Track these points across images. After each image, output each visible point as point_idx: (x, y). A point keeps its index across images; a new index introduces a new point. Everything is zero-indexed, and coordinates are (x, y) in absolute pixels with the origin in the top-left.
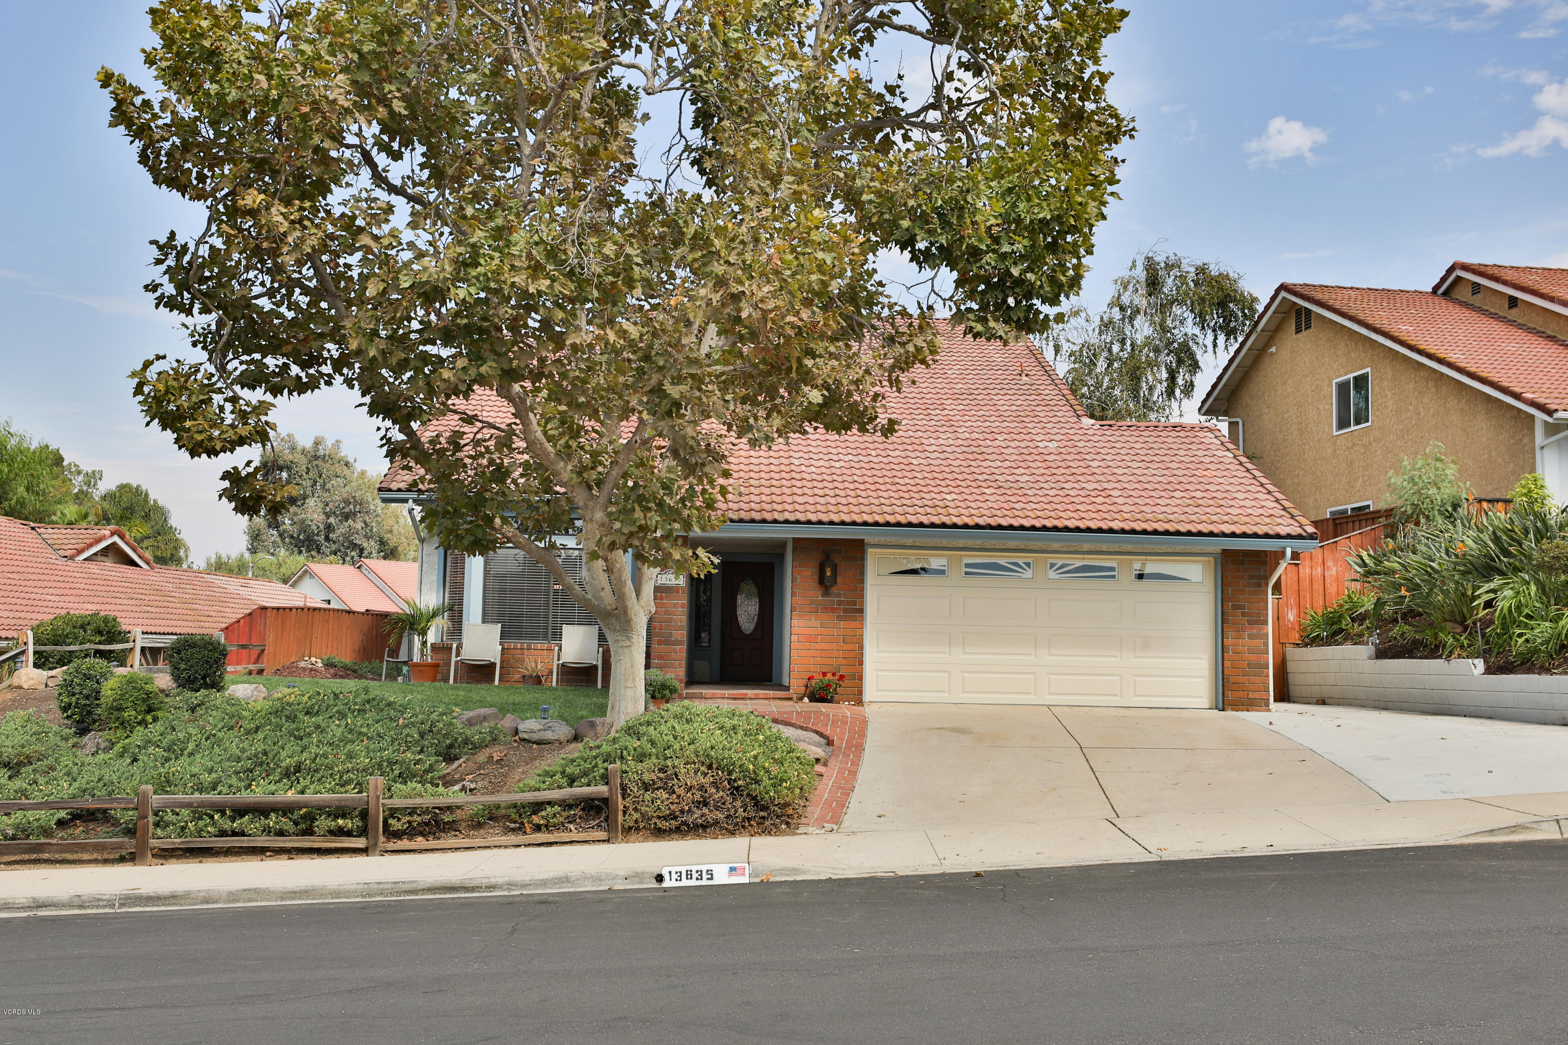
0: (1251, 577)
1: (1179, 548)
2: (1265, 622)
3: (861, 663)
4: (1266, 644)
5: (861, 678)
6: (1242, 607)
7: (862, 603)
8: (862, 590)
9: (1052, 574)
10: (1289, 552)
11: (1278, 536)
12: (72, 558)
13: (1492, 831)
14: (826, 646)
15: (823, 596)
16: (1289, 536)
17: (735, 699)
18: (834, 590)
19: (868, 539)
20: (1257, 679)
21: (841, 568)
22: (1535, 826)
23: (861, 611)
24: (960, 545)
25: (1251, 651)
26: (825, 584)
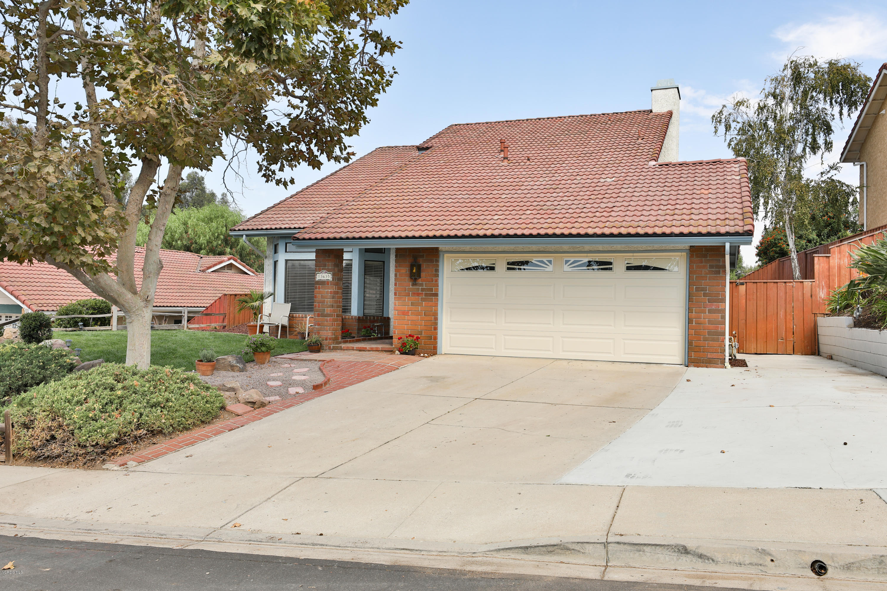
0: (711, 267)
1: (656, 247)
2: (724, 301)
3: (436, 329)
4: (724, 317)
5: (436, 338)
6: (704, 289)
7: (437, 290)
8: (437, 281)
9: (566, 268)
10: (728, 246)
11: (718, 234)
12: (203, 271)
13: (527, 548)
14: (414, 318)
15: (412, 286)
16: (728, 234)
17: (360, 350)
18: (420, 281)
19: (441, 247)
20: (715, 344)
21: (424, 266)
22: (577, 547)
23: (436, 295)
24: (500, 250)
25: (710, 322)
26: (415, 277)
